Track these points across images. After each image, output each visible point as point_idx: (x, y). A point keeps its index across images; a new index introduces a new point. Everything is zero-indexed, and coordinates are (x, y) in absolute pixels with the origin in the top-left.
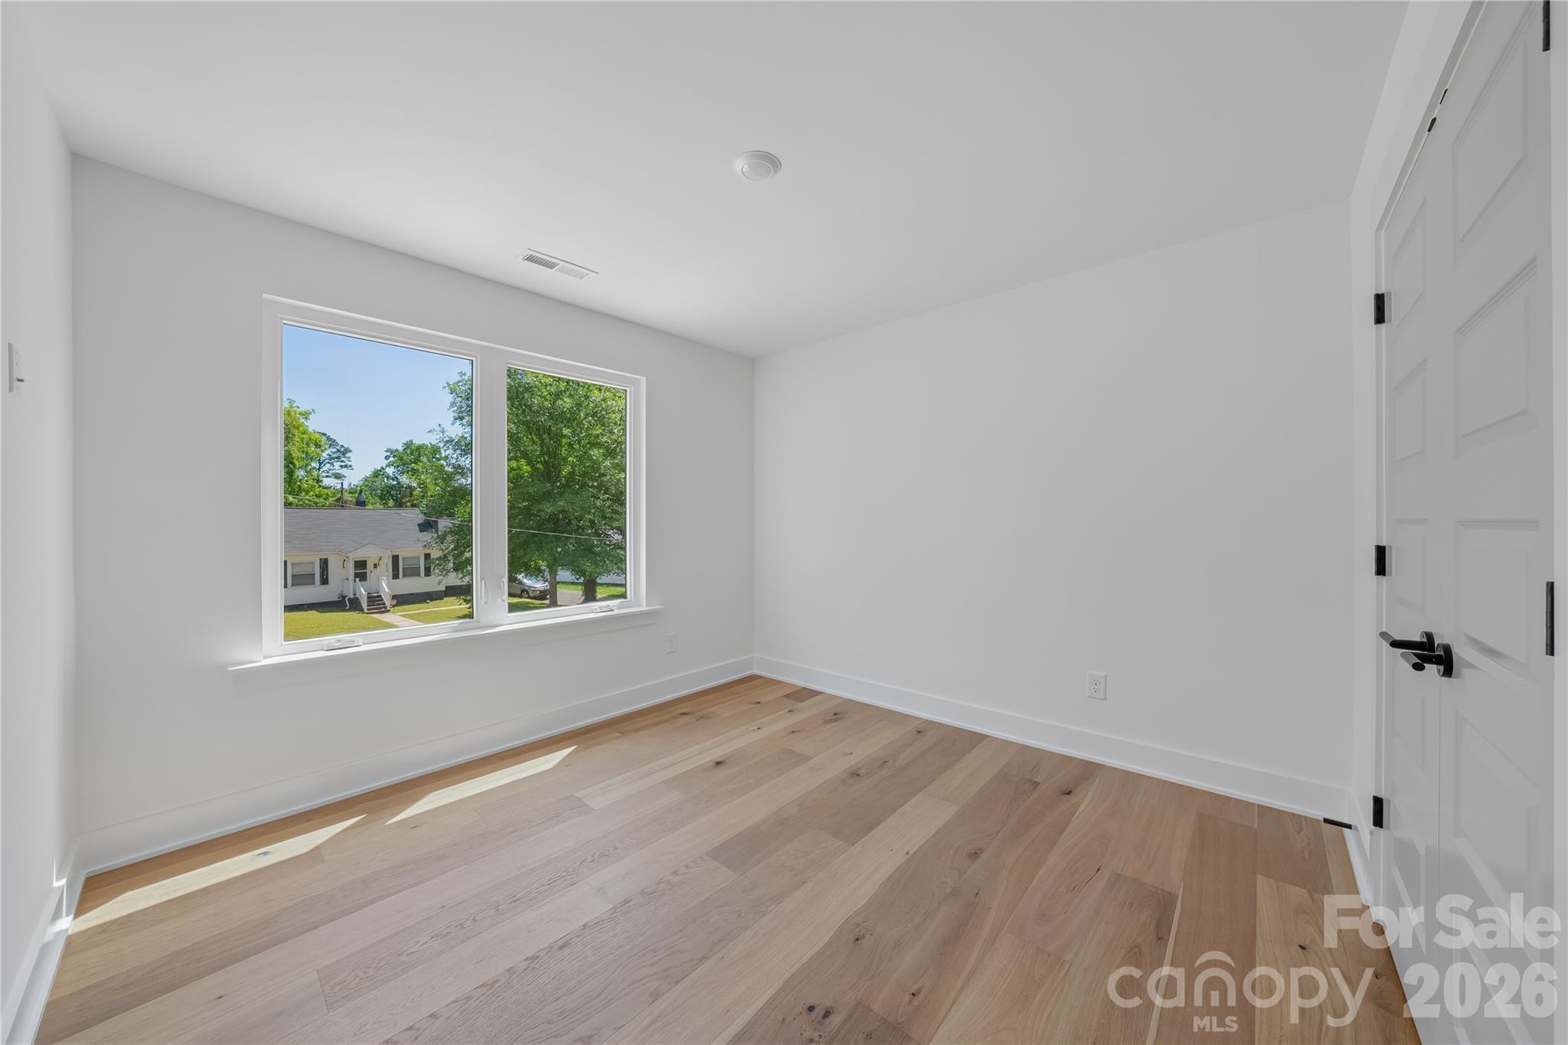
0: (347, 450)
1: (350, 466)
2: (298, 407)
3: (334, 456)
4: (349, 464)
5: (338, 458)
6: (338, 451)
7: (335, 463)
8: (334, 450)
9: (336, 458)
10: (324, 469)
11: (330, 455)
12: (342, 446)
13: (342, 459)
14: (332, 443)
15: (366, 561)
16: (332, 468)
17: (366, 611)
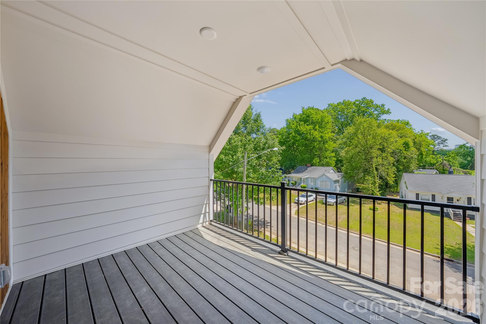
0: (446, 140)
1: (448, 146)
2: (425, 132)
3: (440, 142)
4: (447, 145)
5: (442, 143)
6: (442, 140)
7: (440, 145)
8: (440, 140)
9: (441, 143)
10: (436, 147)
11: (439, 143)
12: (444, 138)
13: (444, 143)
14: (439, 138)
15: (453, 198)
16: (439, 147)
17: (452, 219)
